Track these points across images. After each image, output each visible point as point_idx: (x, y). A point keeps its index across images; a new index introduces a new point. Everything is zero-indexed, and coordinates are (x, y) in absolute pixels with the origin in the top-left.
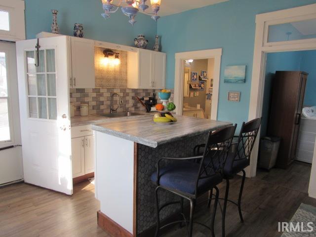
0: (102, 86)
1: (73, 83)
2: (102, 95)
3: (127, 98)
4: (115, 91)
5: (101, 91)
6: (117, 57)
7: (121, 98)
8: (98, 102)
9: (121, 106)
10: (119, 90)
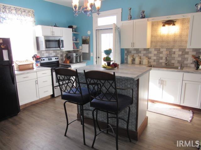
0: (162, 47)
1: (132, 44)
2: (161, 53)
3: (186, 56)
4: (174, 50)
5: (161, 50)
6: (174, 25)
7: (179, 56)
8: (158, 57)
9: (179, 62)
10: (178, 50)
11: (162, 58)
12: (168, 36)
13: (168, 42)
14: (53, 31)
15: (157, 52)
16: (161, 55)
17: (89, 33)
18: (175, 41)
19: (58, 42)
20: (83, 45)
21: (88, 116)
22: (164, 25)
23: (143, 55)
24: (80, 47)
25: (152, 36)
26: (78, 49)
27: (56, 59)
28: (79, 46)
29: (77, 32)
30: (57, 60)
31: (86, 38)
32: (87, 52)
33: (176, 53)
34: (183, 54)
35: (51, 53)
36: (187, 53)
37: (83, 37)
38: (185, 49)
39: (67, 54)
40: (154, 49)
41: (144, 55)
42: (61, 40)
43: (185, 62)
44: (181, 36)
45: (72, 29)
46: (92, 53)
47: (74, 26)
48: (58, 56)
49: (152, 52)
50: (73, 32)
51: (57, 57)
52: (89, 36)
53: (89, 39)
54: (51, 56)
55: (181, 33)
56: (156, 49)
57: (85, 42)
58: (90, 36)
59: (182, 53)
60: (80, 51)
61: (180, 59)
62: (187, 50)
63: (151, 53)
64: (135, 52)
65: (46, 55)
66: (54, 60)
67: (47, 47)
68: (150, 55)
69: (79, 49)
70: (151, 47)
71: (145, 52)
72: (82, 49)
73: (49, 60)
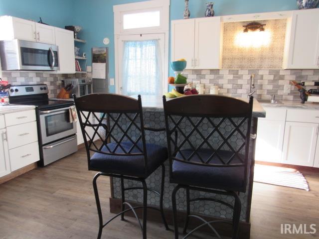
1: (193, 61)
3: (281, 82)
4: (261, 73)
5: (240, 73)
6: (263, 29)
7: (270, 82)
8: (235, 85)
9: (269, 92)
10: (267, 72)
11: (241, 87)
12: (251, 50)
13: (251, 60)
14: (37, 32)
15: (234, 77)
16: (240, 82)
17: (106, 41)
18: (262, 58)
19: (46, 56)
20: (94, 64)
21: (136, 201)
22: (246, 31)
23: (208, 81)
24: (89, 69)
25: (224, 49)
26: (84, 72)
27: (41, 89)
28: (86, 66)
29: (83, 40)
30: (43, 92)
31: (99, 51)
32: (103, 76)
33: (265, 77)
34: (276, 78)
35: (32, 78)
36: (282, 78)
37: (94, 50)
38: (278, 72)
39: (63, 81)
40: (228, 71)
41: (211, 81)
42: (54, 52)
43: (280, 93)
44: (272, 49)
45: (72, 32)
46: (113, 79)
47: (77, 28)
48: (45, 83)
49: (225, 76)
50: (75, 38)
51: (43, 87)
52: (107, 49)
53: (105, 53)
54: (31, 83)
55: (273, 45)
56: (231, 72)
57: (98, 58)
58: (110, 48)
59: (274, 77)
60: (89, 75)
61: (270, 87)
62: (281, 73)
63: (222, 77)
64: (195, 76)
65: (21, 80)
66: (37, 91)
67: (25, 63)
68: (220, 82)
69: (86, 72)
70: (222, 68)
71: (212, 77)
72: (92, 72)
73: (28, 90)
